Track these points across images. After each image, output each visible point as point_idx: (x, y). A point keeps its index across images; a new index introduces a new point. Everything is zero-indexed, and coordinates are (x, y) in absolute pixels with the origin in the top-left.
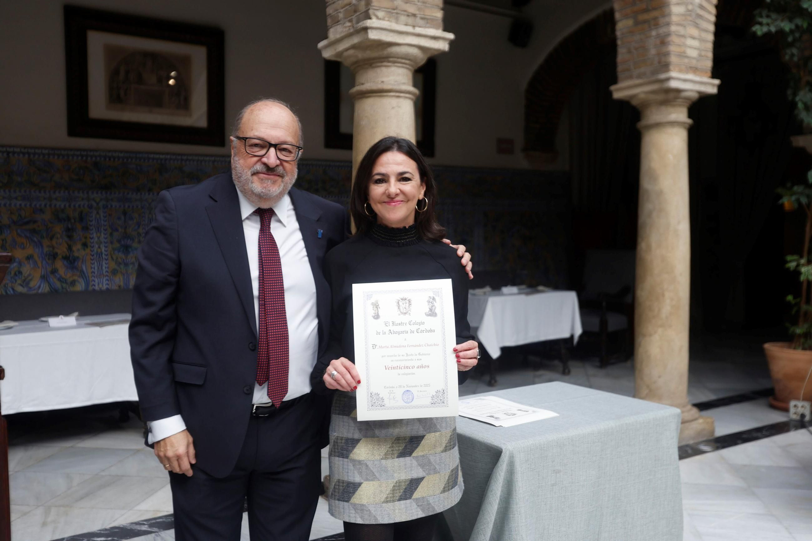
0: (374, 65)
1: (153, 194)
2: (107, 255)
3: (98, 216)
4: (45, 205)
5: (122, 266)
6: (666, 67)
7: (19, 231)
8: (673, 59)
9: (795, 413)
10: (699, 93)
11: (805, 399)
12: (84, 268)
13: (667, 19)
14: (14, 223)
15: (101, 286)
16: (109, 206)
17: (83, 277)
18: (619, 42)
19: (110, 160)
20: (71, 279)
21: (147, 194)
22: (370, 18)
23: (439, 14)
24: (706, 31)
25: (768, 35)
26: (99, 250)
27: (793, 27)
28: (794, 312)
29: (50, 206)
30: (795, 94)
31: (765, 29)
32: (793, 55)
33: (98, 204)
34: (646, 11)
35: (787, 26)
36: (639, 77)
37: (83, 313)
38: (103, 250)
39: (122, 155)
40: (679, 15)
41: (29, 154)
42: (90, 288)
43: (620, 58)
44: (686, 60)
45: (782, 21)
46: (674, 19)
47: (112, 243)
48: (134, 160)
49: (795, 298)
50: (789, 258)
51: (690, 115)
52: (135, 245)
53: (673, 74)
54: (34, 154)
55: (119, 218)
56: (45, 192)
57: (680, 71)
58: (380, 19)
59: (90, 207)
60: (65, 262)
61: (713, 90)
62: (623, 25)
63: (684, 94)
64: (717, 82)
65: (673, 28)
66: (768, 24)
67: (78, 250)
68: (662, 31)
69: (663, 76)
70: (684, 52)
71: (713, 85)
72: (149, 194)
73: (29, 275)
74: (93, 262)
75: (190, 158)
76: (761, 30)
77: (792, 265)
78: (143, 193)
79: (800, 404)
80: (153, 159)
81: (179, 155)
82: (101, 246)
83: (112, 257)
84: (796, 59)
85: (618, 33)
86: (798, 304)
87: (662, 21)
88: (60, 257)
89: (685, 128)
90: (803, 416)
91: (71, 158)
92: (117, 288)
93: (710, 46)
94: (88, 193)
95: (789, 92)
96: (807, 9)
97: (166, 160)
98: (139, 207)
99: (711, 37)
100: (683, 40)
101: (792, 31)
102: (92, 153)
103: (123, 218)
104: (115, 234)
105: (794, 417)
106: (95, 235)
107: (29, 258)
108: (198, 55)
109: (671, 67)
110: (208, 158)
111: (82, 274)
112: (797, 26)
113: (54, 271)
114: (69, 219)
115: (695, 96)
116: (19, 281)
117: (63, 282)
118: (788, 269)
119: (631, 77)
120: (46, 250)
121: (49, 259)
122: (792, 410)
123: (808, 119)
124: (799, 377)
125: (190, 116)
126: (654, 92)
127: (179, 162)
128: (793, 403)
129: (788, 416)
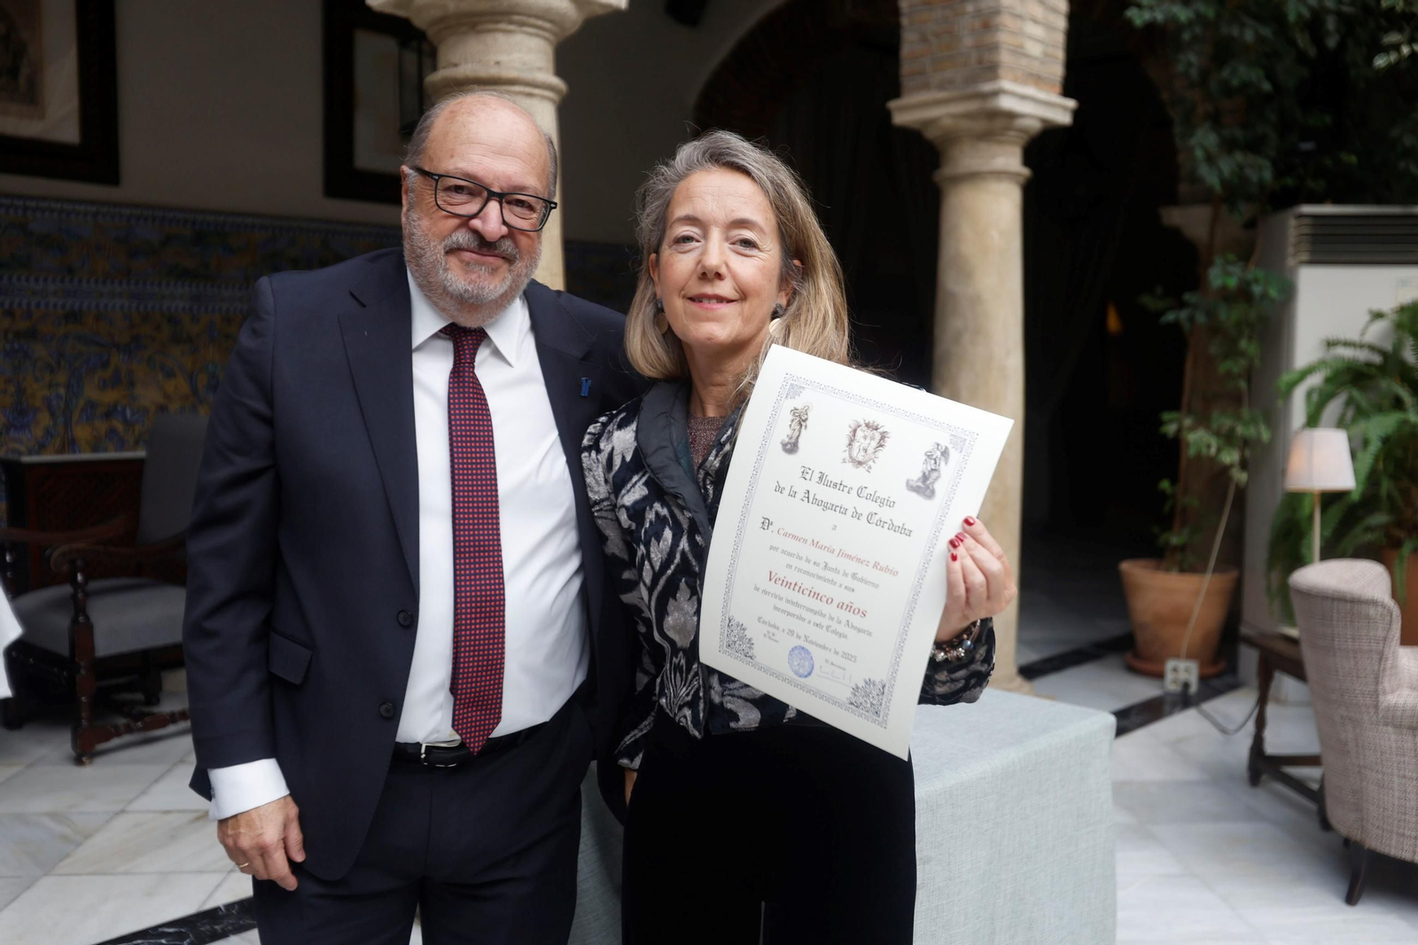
6: (991, 70)
8: (1005, 57)
9: (1174, 681)
10: (1044, 121)
11: (1190, 656)
18: (905, 21)
24: (1054, 10)
25: (1151, 27)
27: (1191, 15)
28: (1167, 508)
30: (1188, 135)
31: (1147, 16)
32: (1190, 64)
35: (1183, 14)
36: (941, 86)
43: (906, 50)
44: (1024, 62)
49: (1172, 485)
50: (1166, 416)
51: (1027, 161)
53: (1006, 84)
57: (1016, 80)
61: (1066, 118)
63: (1020, 123)
64: (1071, 103)
66: (1151, 8)
69: (987, 87)
70: (1021, 46)
71: (1064, 108)
76: (1141, 17)
77: (1171, 429)
79: (1181, 665)
84: (1193, 71)
85: (904, 5)
86: (1173, 496)
89: (1018, 184)
90: (1187, 685)
93: (1060, 38)
95: (1177, 130)
99: (1061, 23)
100: (1020, 23)
101: (1190, 24)
105: (1173, 688)
109: (1002, 72)
110: (82, 208)
112: (1198, 14)
115: (1035, 126)
118: (1164, 436)
119: (926, 86)
122: (1169, 676)
123: (1211, 178)
124: (1180, 618)
125: (42, 117)
126: (969, 116)
127: (20, 212)
128: (1170, 664)
129: (1163, 687)
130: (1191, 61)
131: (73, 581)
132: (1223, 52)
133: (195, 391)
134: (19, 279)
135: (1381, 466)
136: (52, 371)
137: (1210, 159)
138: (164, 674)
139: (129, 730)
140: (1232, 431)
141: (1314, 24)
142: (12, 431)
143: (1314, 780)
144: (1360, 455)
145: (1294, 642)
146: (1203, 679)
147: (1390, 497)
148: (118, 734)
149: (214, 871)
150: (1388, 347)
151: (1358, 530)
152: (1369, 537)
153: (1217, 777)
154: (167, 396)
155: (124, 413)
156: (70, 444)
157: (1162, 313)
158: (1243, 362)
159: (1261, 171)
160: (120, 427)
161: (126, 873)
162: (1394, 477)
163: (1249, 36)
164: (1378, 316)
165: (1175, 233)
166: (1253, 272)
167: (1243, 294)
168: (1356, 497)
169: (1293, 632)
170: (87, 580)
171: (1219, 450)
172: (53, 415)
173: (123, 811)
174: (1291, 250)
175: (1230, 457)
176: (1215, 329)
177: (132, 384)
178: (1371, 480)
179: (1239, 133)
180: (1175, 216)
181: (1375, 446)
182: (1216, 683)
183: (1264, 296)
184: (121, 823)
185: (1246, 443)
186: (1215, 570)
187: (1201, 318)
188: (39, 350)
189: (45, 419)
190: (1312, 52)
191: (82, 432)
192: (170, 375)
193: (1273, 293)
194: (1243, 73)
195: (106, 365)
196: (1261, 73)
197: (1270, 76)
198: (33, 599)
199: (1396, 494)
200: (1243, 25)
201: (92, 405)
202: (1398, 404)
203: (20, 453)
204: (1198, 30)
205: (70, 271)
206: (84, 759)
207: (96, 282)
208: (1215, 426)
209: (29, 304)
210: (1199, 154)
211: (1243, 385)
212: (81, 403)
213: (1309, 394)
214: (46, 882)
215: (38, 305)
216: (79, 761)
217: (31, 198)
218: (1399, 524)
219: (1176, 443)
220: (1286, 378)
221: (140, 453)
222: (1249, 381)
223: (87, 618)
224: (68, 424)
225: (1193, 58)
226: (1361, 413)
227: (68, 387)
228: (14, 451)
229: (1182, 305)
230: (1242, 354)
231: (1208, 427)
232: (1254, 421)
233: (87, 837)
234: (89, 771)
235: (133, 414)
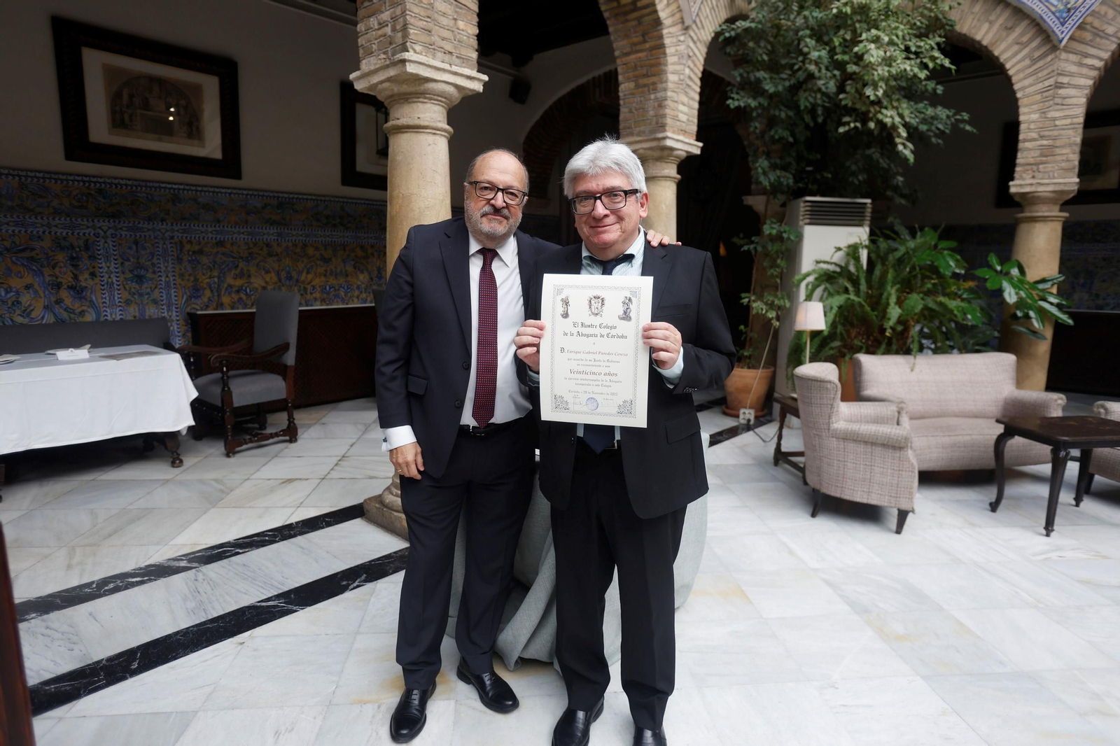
0: (410, 100)
1: (167, 224)
2: (118, 285)
3: (106, 245)
4: (44, 232)
5: (136, 297)
6: (662, 127)
7: (14, 259)
8: (669, 121)
9: (744, 419)
10: (687, 152)
11: (750, 408)
12: (94, 299)
13: (664, 85)
14: (8, 250)
15: (114, 317)
16: (119, 235)
17: (93, 308)
18: (621, 102)
19: (117, 187)
20: (80, 310)
21: (160, 224)
22: (408, 51)
23: (475, 55)
24: (693, 99)
25: (738, 108)
26: (110, 280)
27: (757, 104)
28: (743, 338)
29: (50, 233)
30: (755, 161)
31: (736, 104)
32: (756, 128)
33: (105, 232)
34: (646, 76)
35: (753, 104)
36: (638, 135)
37: (96, 345)
38: (114, 281)
39: (130, 183)
40: (674, 83)
41: (19, 176)
42: (102, 319)
43: (622, 117)
44: (678, 123)
45: (748, 98)
46: (670, 85)
47: (123, 273)
48: (144, 189)
49: (745, 327)
50: (743, 295)
51: (679, 171)
52: (149, 275)
54: (26, 177)
55: (130, 248)
56: (42, 218)
57: (674, 132)
58: (418, 53)
59: (97, 235)
60: (72, 293)
61: (698, 152)
62: (625, 87)
63: (676, 153)
64: (701, 144)
65: (669, 94)
66: (738, 100)
67: (86, 280)
68: (659, 95)
70: (677, 116)
71: (698, 146)
72: (162, 224)
73: (30, 305)
74: (104, 292)
75: (205, 189)
76: (734, 104)
77: (745, 301)
78: (155, 222)
79: (747, 411)
80: (165, 188)
81: (193, 185)
82: (112, 276)
83: (125, 288)
84: (758, 131)
85: (621, 94)
86: (746, 333)
87: (660, 86)
88: (65, 286)
89: (675, 182)
90: (749, 420)
91: (71, 183)
92: (132, 318)
93: (696, 113)
94: (93, 221)
95: (750, 159)
96: (767, 91)
97: (179, 189)
98: (152, 237)
99: (696, 106)
100: (676, 104)
101: (756, 107)
102: (95, 180)
103: (134, 247)
104: (127, 264)
105: (743, 421)
106: (104, 265)
107: (28, 287)
108: (210, 85)
109: (667, 128)
110: (224, 191)
111: (92, 304)
112: (759, 103)
113: (59, 302)
114: (73, 247)
115: (684, 154)
116: (18, 312)
117: (71, 313)
118: (743, 303)
120: (48, 279)
121: (52, 289)
122: (741, 416)
123: (766, 183)
124: (747, 390)
125: (203, 146)
126: (651, 149)
127: (194, 192)
128: (742, 411)
129: (738, 421)
130: (757, 126)
131: (222, 371)
132: (772, 122)
133: (280, 280)
134: (194, 226)
135: (837, 319)
136: (211, 271)
137: (765, 173)
138: (268, 415)
139: (251, 441)
140: (773, 302)
141: (812, 111)
142: (193, 299)
143: (801, 463)
144: (828, 314)
145: (795, 400)
146: (756, 417)
147: (841, 334)
148: (246, 443)
149: (291, 507)
150: (843, 265)
151: (827, 348)
152: (832, 352)
153: (760, 462)
154: (266, 282)
155: (246, 291)
156: (220, 305)
157: (742, 246)
158: (777, 270)
159: (788, 179)
160: (244, 297)
161: (249, 507)
162: (843, 325)
163: (783, 115)
164: (839, 249)
165: (750, 208)
166: (784, 227)
167: (779, 238)
168: (826, 333)
169: (795, 396)
170: (228, 371)
171: (767, 311)
172: (212, 291)
173: (248, 479)
174: (801, 218)
175: (772, 314)
176: (767, 255)
177: (249, 276)
178: (833, 325)
179: (778, 161)
180: (750, 200)
181: (835, 310)
182: (761, 419)
183: (789, 238)
184: (248, 483)
185: (779, 308)
186: (763, 368)
187: (759, 249)
188: (204, 260)
189: (208, 293)
190: (812, 124)
191: (226, 300)
192: (268, 272)
193: (792, 238)
194: (780, 132)
195: (237, 266)
196: (789, 133)
197: (793, 135)
198: (203, 380)
199: (843, 332)
200: (780, 110)
201: (230, 286)
202: (846, 291)
203: (197, 310)
204: (760, 111)
205: (219, 221)
206: (231, 454)
207: (231, 227)
208: (765, 300)
209: (199, 238)
210: (760, 170)
211: (778, 281)
212: (226, 285)
213: (807, 285)
214: (213, 510)
215: (203, 238)
216: (228, 455)
217: (199, 186)
218: (845, 346)
219: (748, 307)
220: (797, 277)
221: (254, 310)
222: (781, 279)
223: (229, 388)
224: (219, 296)
225: (757, 124)
226: (831, 295)
227: (219, 277)
228: (194, 308)
229: (752, 242)
230: (778, 266)
231: (763, 301)
232: (783, 298)
233: (232, 491)
234: (232, 460)
235: (250, 291)
